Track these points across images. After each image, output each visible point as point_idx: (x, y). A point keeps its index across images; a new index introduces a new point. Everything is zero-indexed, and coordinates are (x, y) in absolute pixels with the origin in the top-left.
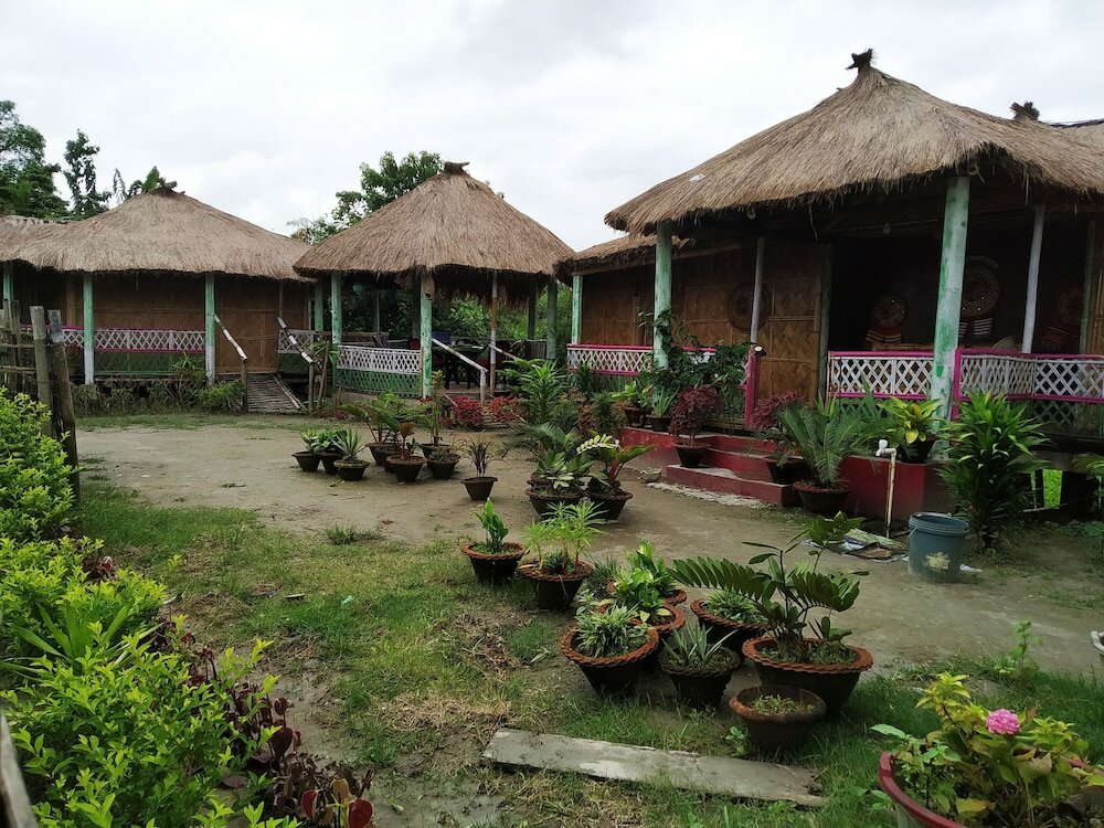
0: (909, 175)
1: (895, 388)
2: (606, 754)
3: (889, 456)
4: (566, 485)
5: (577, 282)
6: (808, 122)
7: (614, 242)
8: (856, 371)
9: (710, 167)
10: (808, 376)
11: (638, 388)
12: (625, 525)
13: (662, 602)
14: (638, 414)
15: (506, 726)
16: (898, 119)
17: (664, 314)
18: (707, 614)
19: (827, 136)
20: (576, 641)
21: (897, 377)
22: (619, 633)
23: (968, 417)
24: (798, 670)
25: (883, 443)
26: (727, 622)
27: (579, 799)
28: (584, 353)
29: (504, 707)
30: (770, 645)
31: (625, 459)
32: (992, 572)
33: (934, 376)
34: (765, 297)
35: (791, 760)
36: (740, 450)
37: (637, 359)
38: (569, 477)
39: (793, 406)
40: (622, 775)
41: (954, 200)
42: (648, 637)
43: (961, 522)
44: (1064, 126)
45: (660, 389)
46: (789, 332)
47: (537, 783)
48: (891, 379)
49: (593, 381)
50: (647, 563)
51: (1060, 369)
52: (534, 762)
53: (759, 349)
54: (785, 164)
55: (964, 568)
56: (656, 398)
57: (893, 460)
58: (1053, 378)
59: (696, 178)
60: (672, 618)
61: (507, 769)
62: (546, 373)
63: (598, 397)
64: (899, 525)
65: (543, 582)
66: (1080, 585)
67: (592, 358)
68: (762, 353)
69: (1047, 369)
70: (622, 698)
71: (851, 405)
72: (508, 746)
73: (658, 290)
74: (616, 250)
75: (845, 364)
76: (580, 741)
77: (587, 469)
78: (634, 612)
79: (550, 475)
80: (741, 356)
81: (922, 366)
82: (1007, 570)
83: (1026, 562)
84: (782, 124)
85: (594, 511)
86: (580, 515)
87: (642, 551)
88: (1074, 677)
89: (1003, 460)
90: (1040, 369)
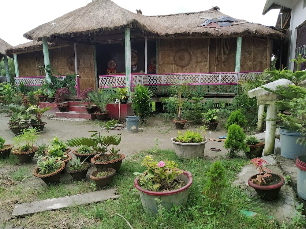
0: (115, 26)
1: (117, 85)
2: (55, 202)
3: (118, 103)
4: (24, 123)
5: (15, 56)
6: (85, 9)
7: (27, 43)
8: (107, 81)
9: (57, 20)
10: (93, 83)
11: (42, 90)
12: (45, 132)
13: (64, 153)
14: (44, 98)
15: (19, 203)
16: (110, 11)
17: (48, 66)
18: (78, 154)
19: (91, 14)
20: (38, 171)
21: (118, 82)
22: (52, 165)
23: (136, 91)
24: (107, 163)
25: (117, 99)
26: (84, 155)
27: (49, 218)
28: (21, 80)
29: (16, 198)
30: (98, 158)
31: (43, 112)
32: (145, 128)
33: (127, 81)
34: (78, 61)
35: (109, 188)
36: (77, 105)
37: (40, 81)
38: (24, 120)
39: (91, 91)
40: (62, 206)
41: (127, 34)
42: (62, 164)
43: (138, 117)
44: (148, 17)
45: (50, 89)
46: (86, 70)
47: (33, 218)
48: (116, 82)
49: (25, 89)
50: (57, 143)
51: (153, 78)
52: (31, 212)
53: (78, 76)
54: (80, 21)
55: (139, 128)
56: (49, 92)
57: (119, 104)
58: (152, 80)
59: (53, 24)
60: (68, 157)
61: (22, 217)
62: (9, 87)
63: (29, 93)
64: (122, 120)
65: (22, 155)
66: (163, 128)
67: (24, 81)
68: (80, 77)
69: (151, 78)
70: (56, 184)
71: (107, 90)
72: (20, 210)
73: (45, 58)
74: (28, 46)
75: (104, 79)
76: (46, 201)
77: (30, 117)
78: (56, 158)
79: (17, 120)
80: (74, 78)
81: (123, 78)
82: (148, 127)
83: (152, 124)
84: (78, 9)
85: (37, 130)
86: (31, 132)
87: (55, 139)
88: (167, 150)
89: (145, 101)
90: (149, 78)
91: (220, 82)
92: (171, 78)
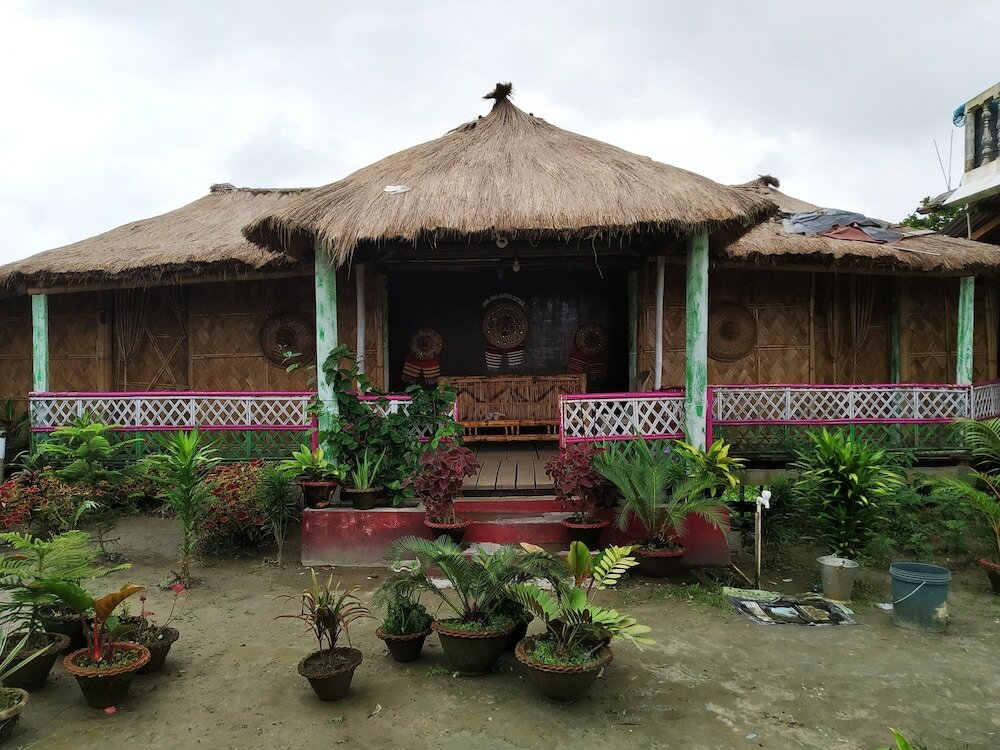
1: (638, 429)
5: (39, 303)
21: (640, 418)
33: (694, 416)
48: (633, 420)
75: (579, 408)
81: (664, 406)
91: (917, 415)
92: (750, 399)
